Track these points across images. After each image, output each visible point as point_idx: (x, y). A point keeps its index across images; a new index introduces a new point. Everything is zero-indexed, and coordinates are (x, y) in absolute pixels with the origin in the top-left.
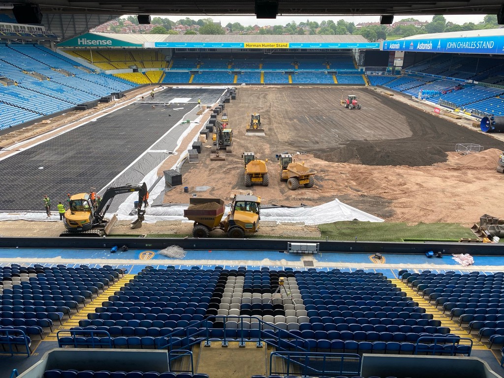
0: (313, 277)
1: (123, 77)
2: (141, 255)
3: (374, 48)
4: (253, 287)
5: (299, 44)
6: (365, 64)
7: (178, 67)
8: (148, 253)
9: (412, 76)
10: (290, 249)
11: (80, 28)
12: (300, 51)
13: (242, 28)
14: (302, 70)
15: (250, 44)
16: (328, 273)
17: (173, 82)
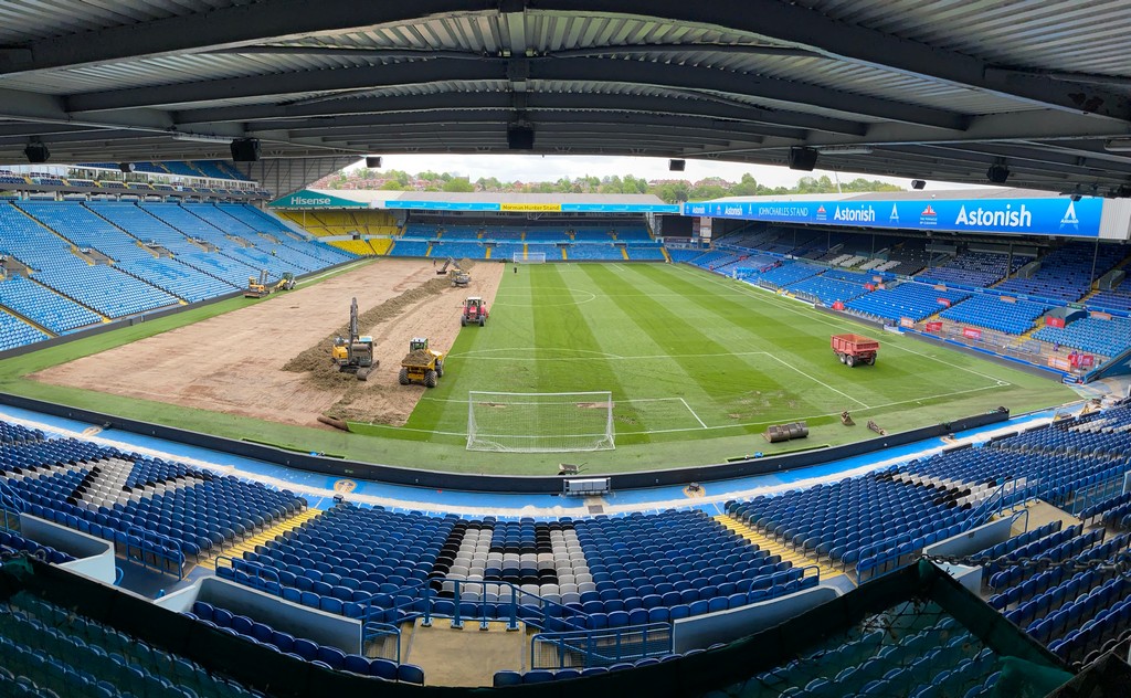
0: (602, 527)
1: (339, 246)
2: (337, 484)
3: (673, 211)
4: (505, 546)
5: (575, 206)
6: (664, 233)
7: (412, 235)
8: (347, 482)
9: (724, 249)
10: (568, 490)
11: (296, 182)
12: (577, 216)
13: (499, 186)
14: (580, 242)
15: (508, 204)
16: (625, 519)
17: (405, 254)
